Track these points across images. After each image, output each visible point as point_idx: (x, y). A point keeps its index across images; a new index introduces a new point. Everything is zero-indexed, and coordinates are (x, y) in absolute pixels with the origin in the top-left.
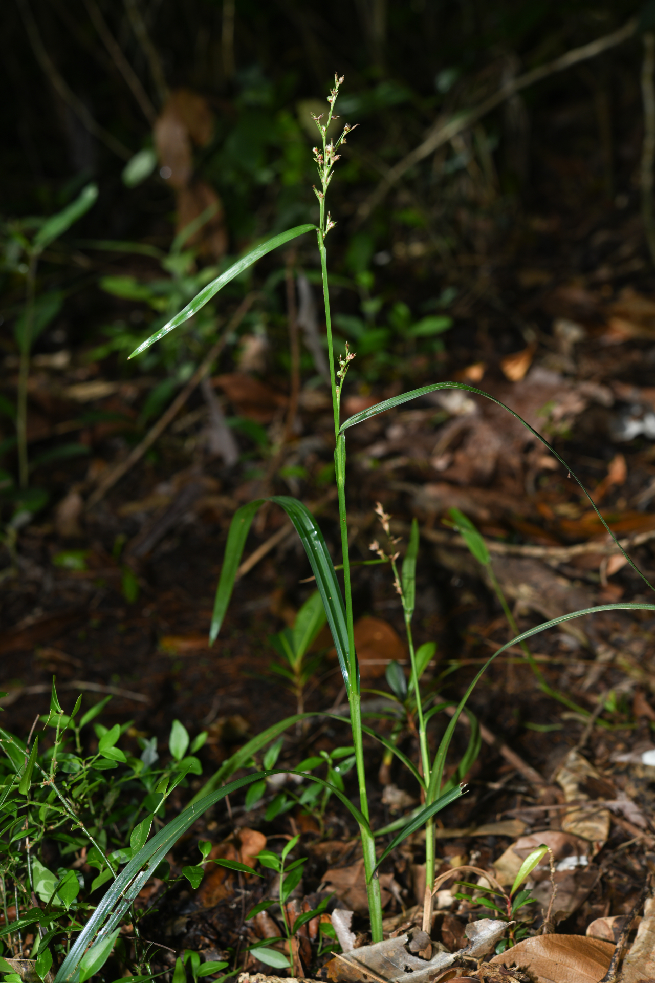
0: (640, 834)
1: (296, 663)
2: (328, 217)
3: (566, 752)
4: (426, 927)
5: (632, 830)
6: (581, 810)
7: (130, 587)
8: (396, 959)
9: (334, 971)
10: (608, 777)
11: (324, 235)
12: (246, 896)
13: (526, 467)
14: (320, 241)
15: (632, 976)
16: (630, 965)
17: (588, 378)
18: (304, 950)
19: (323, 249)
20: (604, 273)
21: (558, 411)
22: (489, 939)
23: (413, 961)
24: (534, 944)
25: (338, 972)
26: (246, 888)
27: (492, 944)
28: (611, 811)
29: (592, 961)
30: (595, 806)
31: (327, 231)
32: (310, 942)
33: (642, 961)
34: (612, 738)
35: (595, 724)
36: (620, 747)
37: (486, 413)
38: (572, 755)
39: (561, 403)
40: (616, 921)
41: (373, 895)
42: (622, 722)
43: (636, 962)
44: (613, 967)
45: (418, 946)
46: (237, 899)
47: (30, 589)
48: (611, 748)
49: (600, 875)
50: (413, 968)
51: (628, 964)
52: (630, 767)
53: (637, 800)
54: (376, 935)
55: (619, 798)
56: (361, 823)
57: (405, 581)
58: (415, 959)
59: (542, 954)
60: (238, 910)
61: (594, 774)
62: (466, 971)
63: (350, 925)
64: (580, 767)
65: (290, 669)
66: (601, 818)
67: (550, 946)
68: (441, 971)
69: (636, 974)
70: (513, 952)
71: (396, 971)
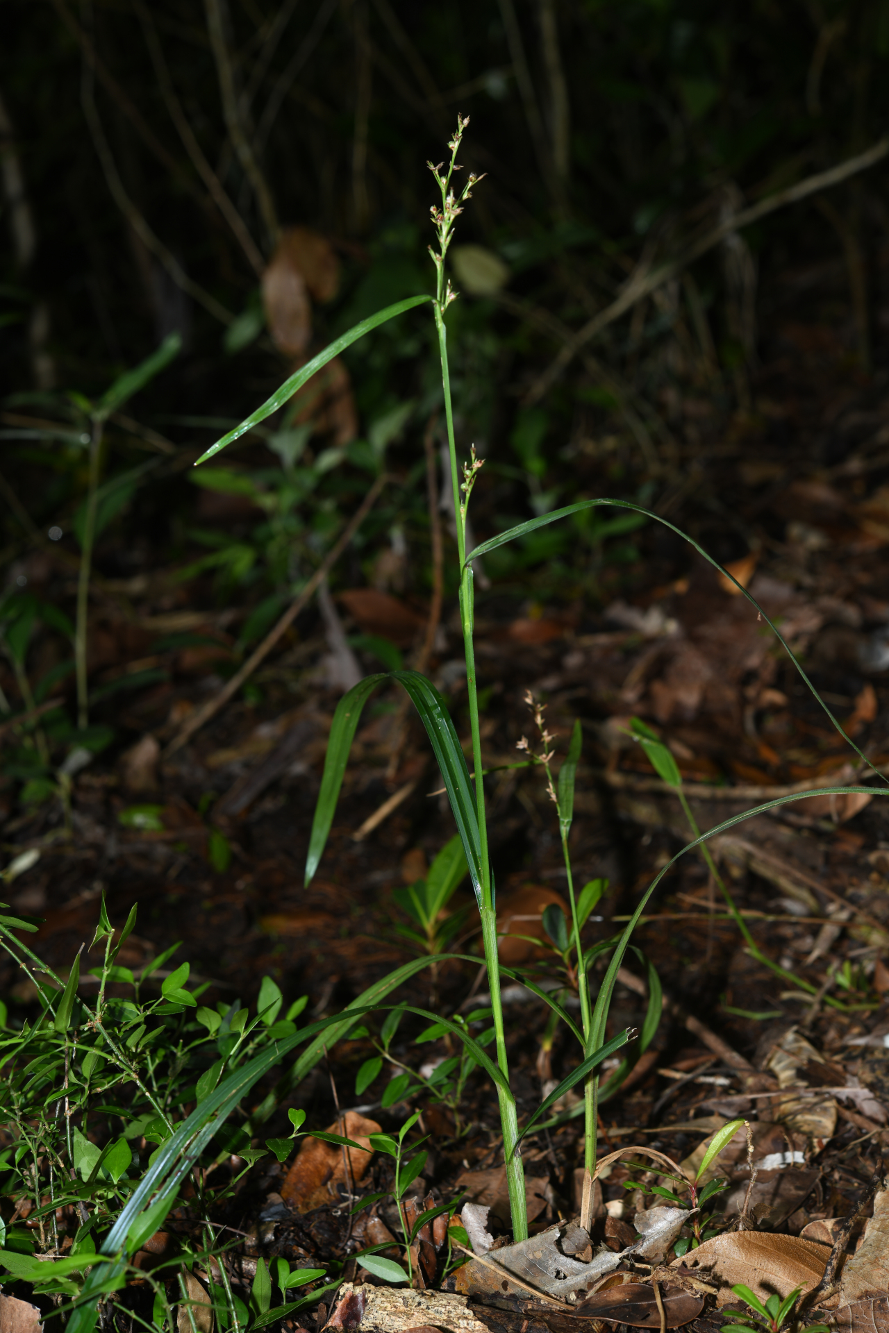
0: (875, 1129)
1: (429, 925)
2: (448, 287)
3: (782, 1032)
4: (584, 1223)
5: (866, 1125)
6: (798, 1099)
7: (220, 851)
8: (544, 1262)
9: (463, 1281)
10: (837, 1062)
11: (443, 309)
12: (354, 1203)
13: (743, 701)
14: (438, 317)
15: (855, 1285)
16: (852, 1271)
17: (831, 592)
18: (426, 1258)
19: (441, 327)
20: (855, 465)
21: (787, 629)
22: (665, 1233)
23: (566, 1264)
24: (725, 1242)
25: (469, 1282)
26: (354, 1194)
27: (670, 1240)
28: (839, 1101)
29: (802, 1266)
30: (817, 1094)
31: (447, 304)
32: (435, 1249)
33: (868, 1267)
34: (845, 1020)
35: (823, 1003)
36: (856, 1030)
37: (691, 636)
38: (790, 1036)
39: (790, 619)
40: (837, 1223)
41: (514, 1178)
42: (859, 1001)
43: (861, 1268)
44: (829, 1272)
45: (574, 1247)
46: (343, 1205)
47: (89, 854)
48: (843, 1032)
49: (821, 1174)
50: (566, 1273)
51: (849, 1270)
52: (867, 1050)
53: (871, 1087)
54: (519, 1232)
55: (849, 1084)
56: (498, 1081)
57: (562, 788)
58: (569, 1260)
59: (735, 1256)
60: (344, 1218)
61: (818, 1059)
62: (636, 1278)
63: (486, 1223)
64: (801, 1049)
65: (423, 933)
66: (825, 1110)
67: (746, 1246)
68: (603, 1275)
69: (860, 1283)
70: (699, 1254)
71: (544, 1278)
